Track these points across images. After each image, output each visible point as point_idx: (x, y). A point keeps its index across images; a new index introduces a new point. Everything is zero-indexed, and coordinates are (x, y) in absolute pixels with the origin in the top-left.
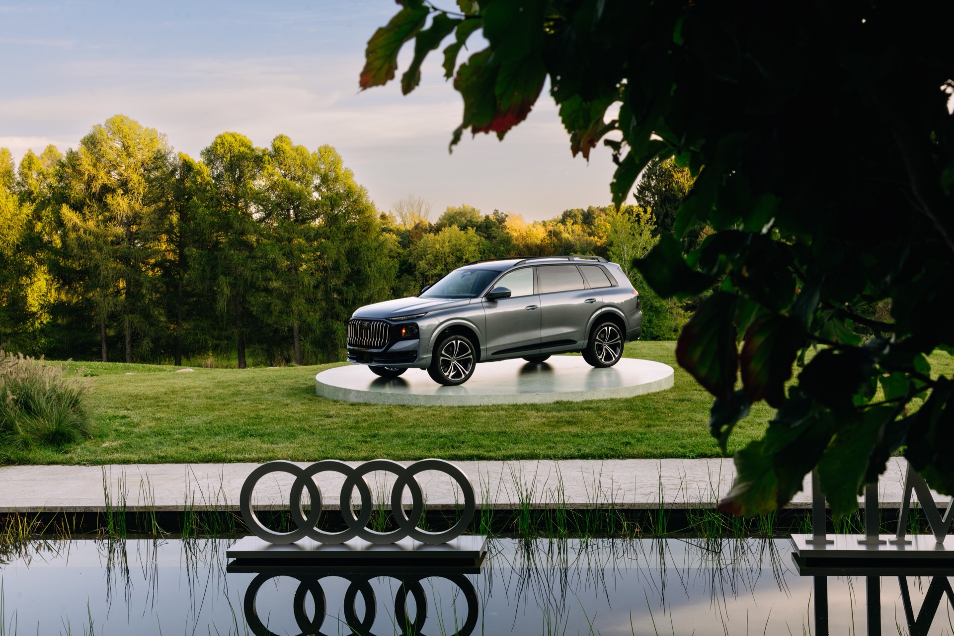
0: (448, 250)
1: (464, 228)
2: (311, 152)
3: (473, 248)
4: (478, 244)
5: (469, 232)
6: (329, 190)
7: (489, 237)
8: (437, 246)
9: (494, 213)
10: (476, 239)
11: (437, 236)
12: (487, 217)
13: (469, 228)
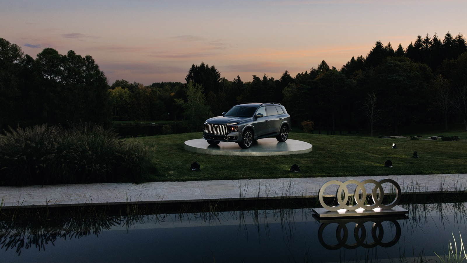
0: (118, 96)
1: (123, 88)
2: (83, 58)
3: (127, 95)
4: (129, 94)
5: (126, 89)
6: (89, 72)
7: (132, 92)
8: (114, 94)
9: (134, 83)
10: (128, 92)
11: (113, 91)
12: (132, 84)
13: (126, 88)
